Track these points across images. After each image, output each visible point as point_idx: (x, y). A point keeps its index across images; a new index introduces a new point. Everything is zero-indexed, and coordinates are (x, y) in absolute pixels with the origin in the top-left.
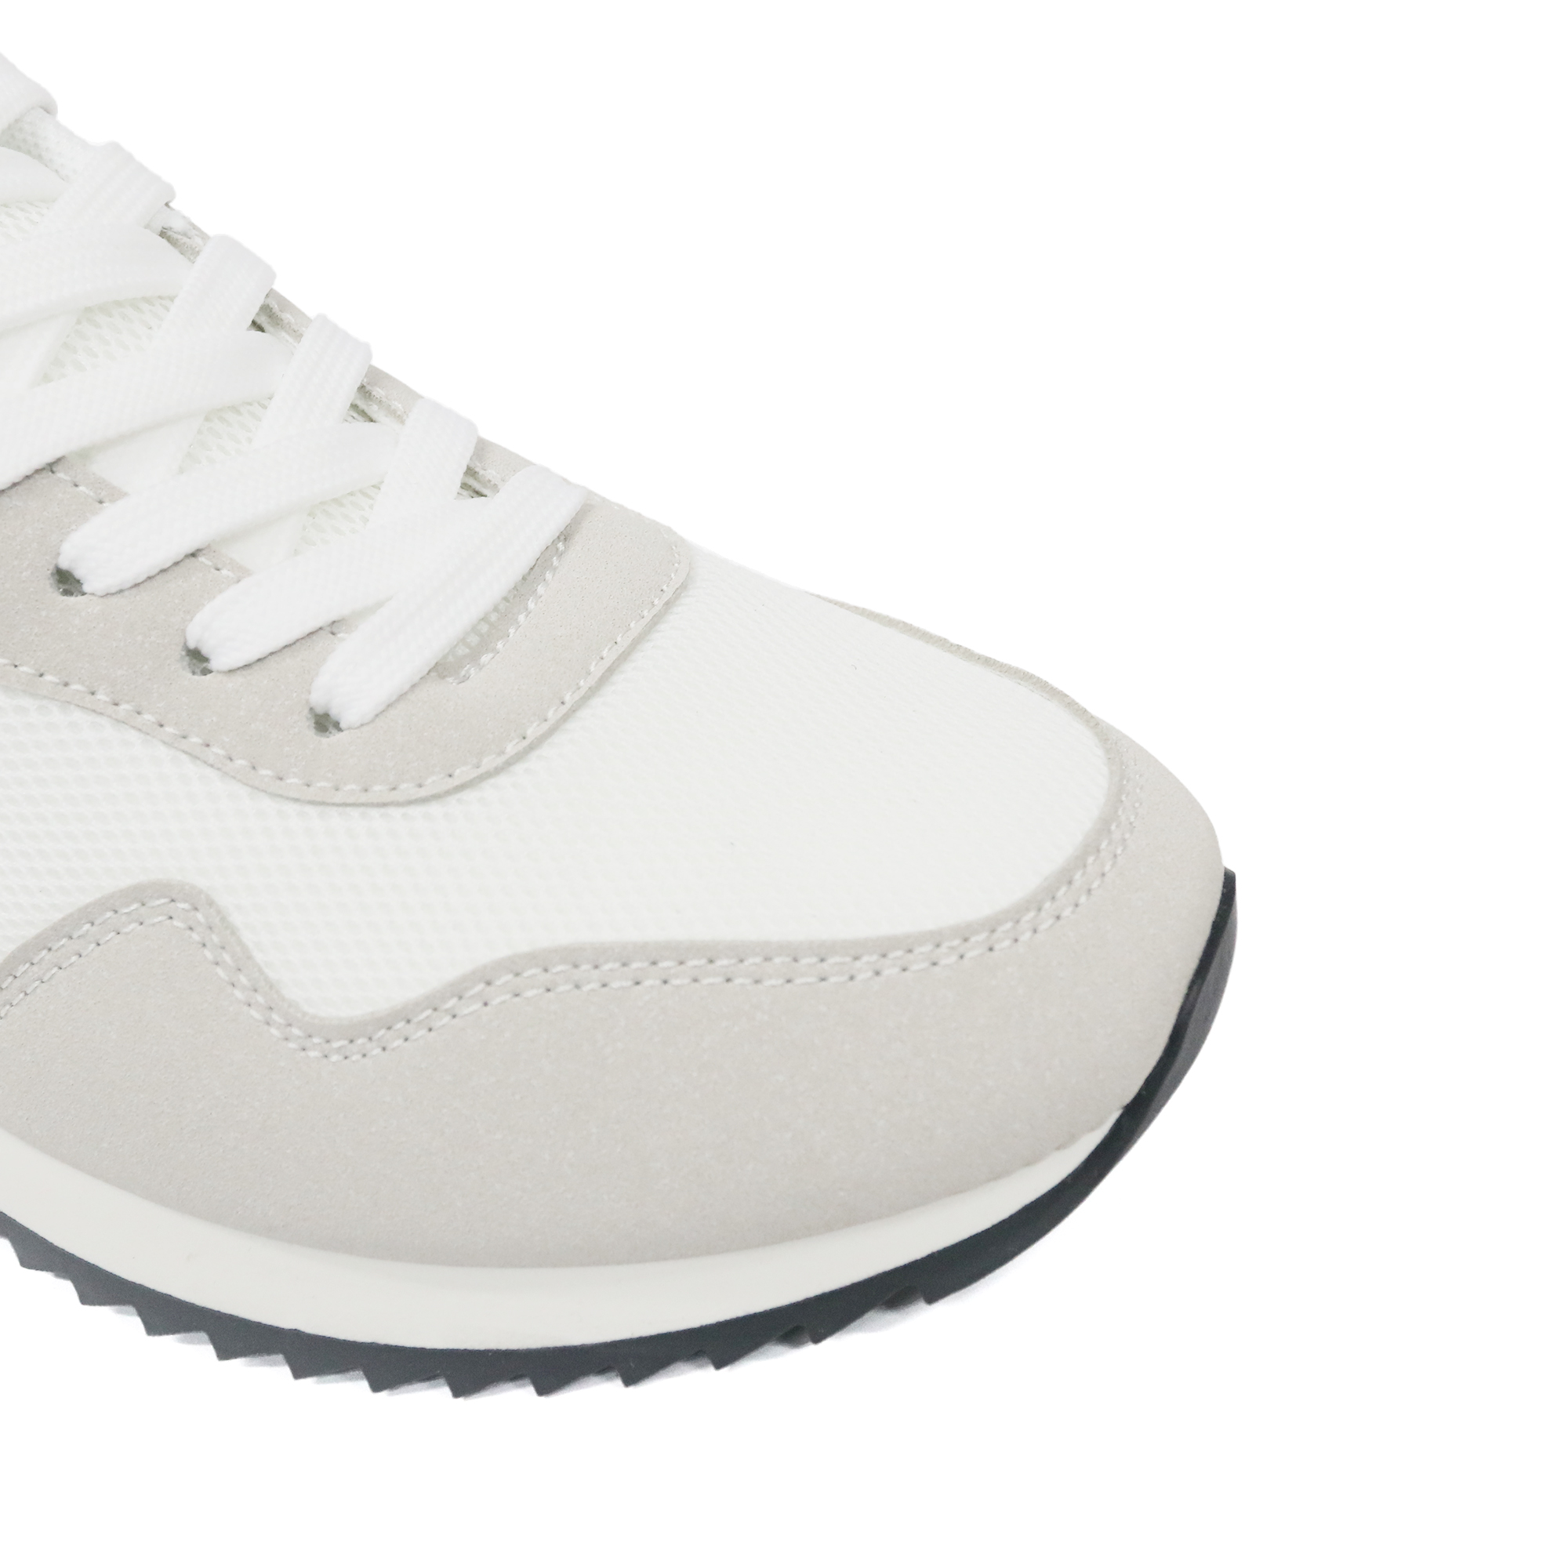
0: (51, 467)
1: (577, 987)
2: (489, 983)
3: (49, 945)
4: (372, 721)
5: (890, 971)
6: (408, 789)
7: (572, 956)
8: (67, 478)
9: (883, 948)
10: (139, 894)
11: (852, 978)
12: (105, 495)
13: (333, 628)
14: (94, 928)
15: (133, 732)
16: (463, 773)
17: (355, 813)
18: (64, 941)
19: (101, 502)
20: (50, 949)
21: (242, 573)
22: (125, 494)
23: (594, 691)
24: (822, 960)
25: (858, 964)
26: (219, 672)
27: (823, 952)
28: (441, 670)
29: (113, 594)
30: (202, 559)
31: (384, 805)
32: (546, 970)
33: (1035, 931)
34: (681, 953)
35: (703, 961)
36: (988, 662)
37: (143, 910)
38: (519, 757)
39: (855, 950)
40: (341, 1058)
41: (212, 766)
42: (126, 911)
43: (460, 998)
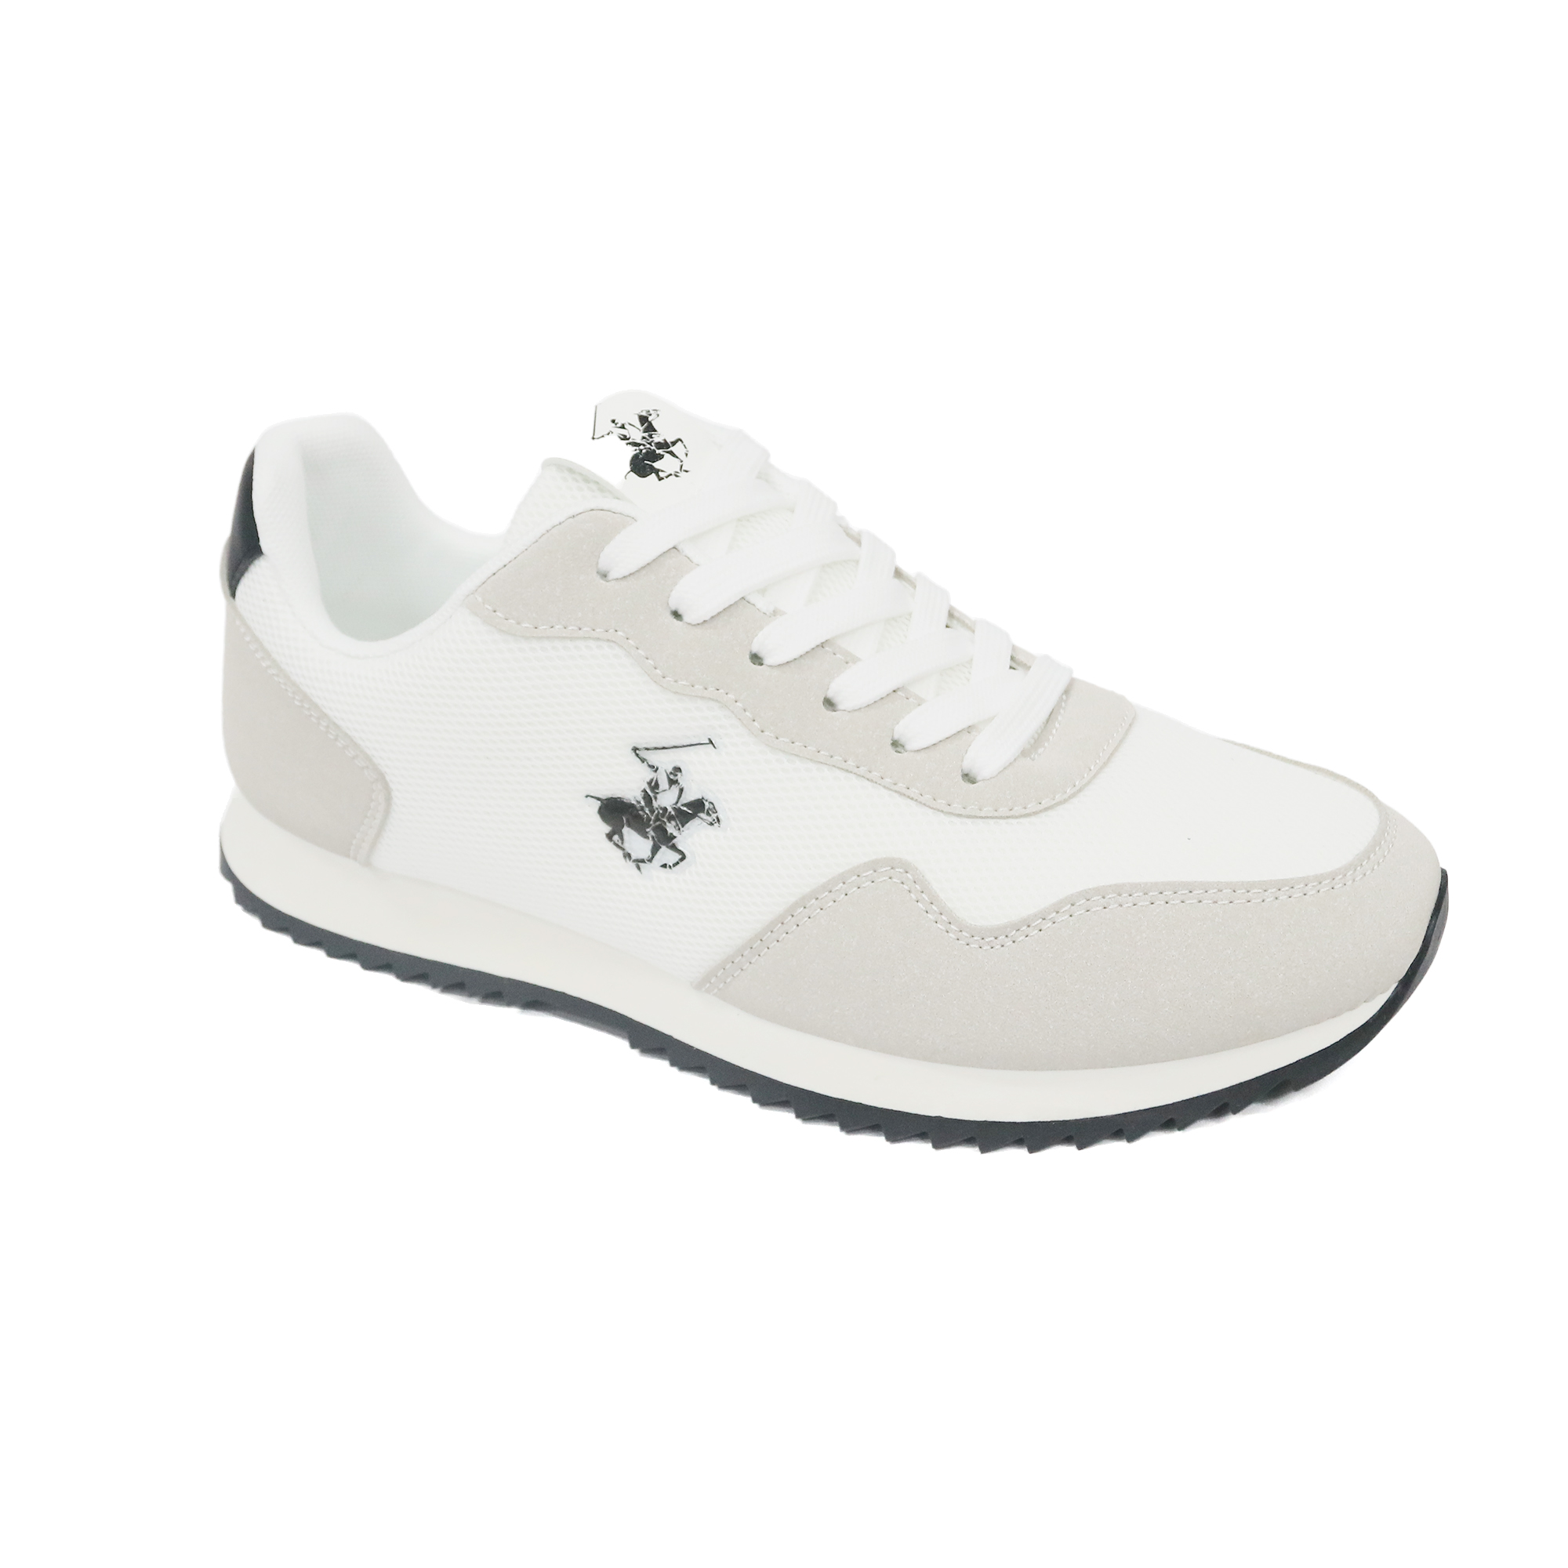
0: (822, 645)
1: (1121, 906)
2: (1073, 905)
3: (818, 896)
4: (997, 776)
5: (1283, 897)
6: (1018, 810)
7: (1118, 890)
8: (831, 650)
9: (1279, 885)
10: (874, 866)
11: (1263, 901)
12: (850, 660)
13: (969, 729)
14: (845, 885)
15: (867, 782)
16: (1046, 803)
17: (992, 821)
18: (827, 893)
19: (847, 663)
20: (817, 899)
21: (920, 702)
22: (859, 660)
23: (1105, 764)
24: (1248, 892)
25: (1266, 894)
26: (911, 751)
27: (1248, 887)
28: (1024, 753)
29: (856, 710)
30: (899, 693)
31: (1008, 817)
32: (1104, 898)
33: (1354, 880)
34: (1175, 888)
35: (1187, 892)
36: (1297, 763)
37: (875, 874)
38: (1073, 795)
39: (1265, 886)
40: (989, 947)
41: (912, 799)
42: (864, 875)
43: (1057, 912)
